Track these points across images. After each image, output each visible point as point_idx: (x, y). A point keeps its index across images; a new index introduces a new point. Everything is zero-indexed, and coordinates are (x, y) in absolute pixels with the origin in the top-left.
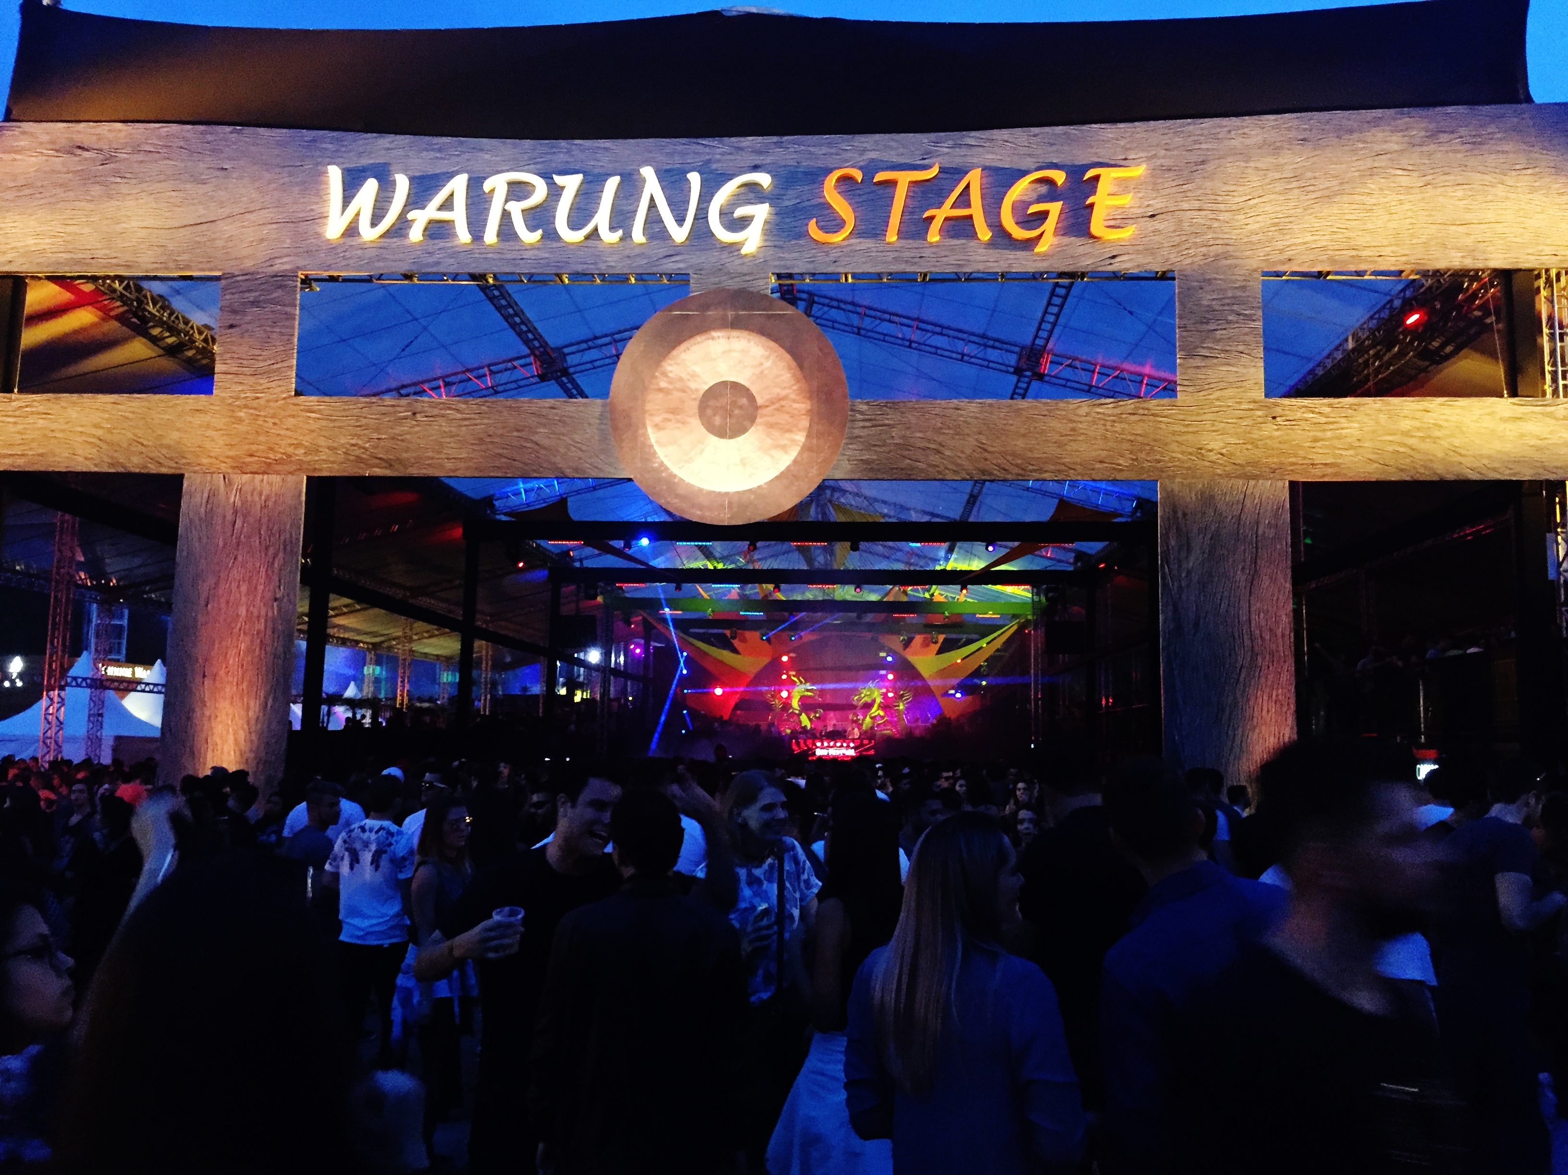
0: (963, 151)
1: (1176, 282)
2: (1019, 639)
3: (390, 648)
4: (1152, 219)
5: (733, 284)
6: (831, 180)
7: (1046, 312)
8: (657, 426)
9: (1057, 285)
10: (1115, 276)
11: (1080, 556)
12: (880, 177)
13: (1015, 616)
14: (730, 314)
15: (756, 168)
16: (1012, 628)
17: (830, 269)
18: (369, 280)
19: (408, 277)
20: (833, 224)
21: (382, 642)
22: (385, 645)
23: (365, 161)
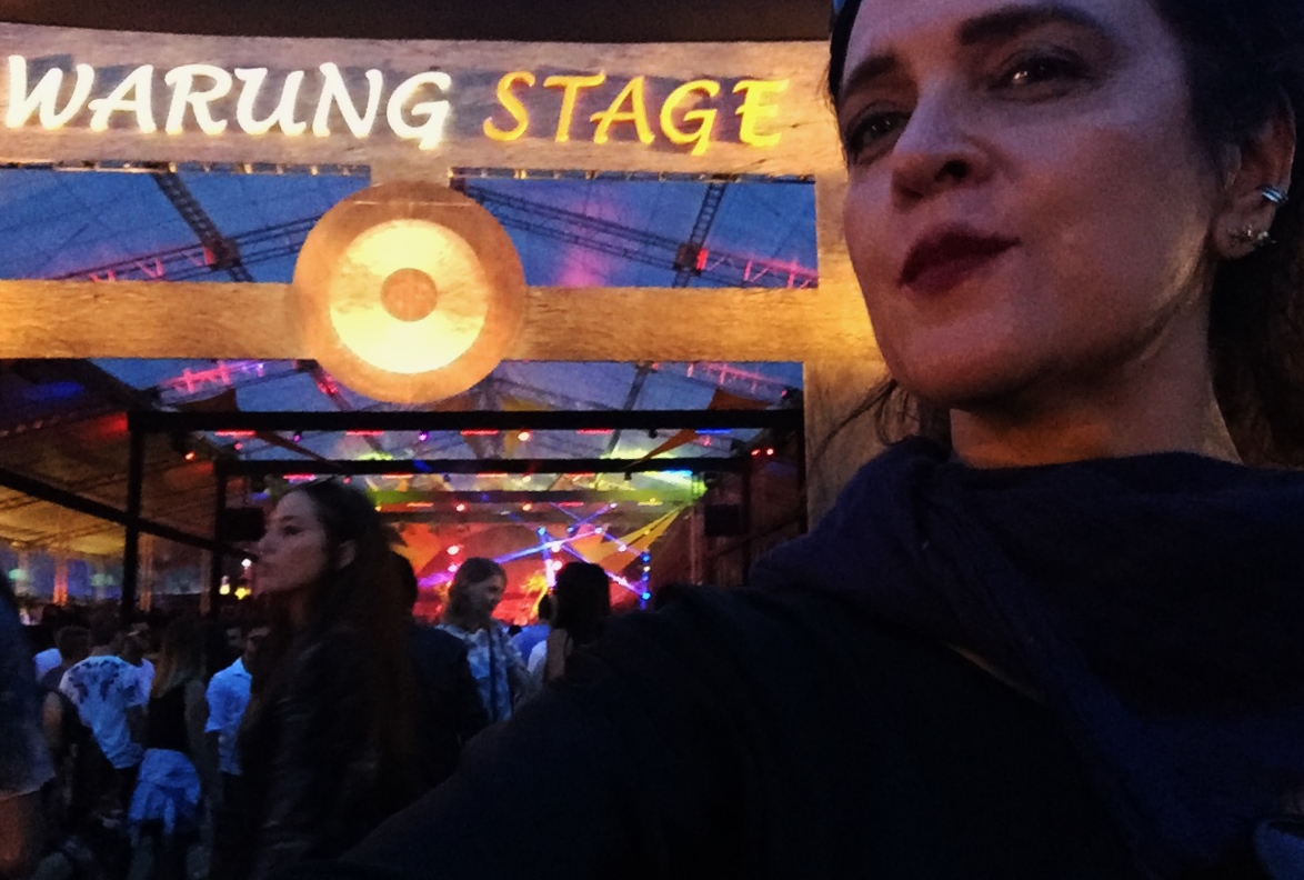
0: (625, 61)
1: (815, 186)
2: (680, 526)
3: (44, 547)
4: (795, 130)
5: (412, 177)
6: (506, 82)
7: (702, 212)
8: (340, 310)
9: (711, 187)
10: (763, 179)
11: (736, 444)
12: (551, 81)
13: (676, 503)
14: (411, 204)
15: (434, 69)
16: (673, 514)
17: (504, 165)
18: (48, 167)
19: (88, 164)
20: (508, 124)
21: (37, 540)
22: (39, 543)
23: (50, 52)
